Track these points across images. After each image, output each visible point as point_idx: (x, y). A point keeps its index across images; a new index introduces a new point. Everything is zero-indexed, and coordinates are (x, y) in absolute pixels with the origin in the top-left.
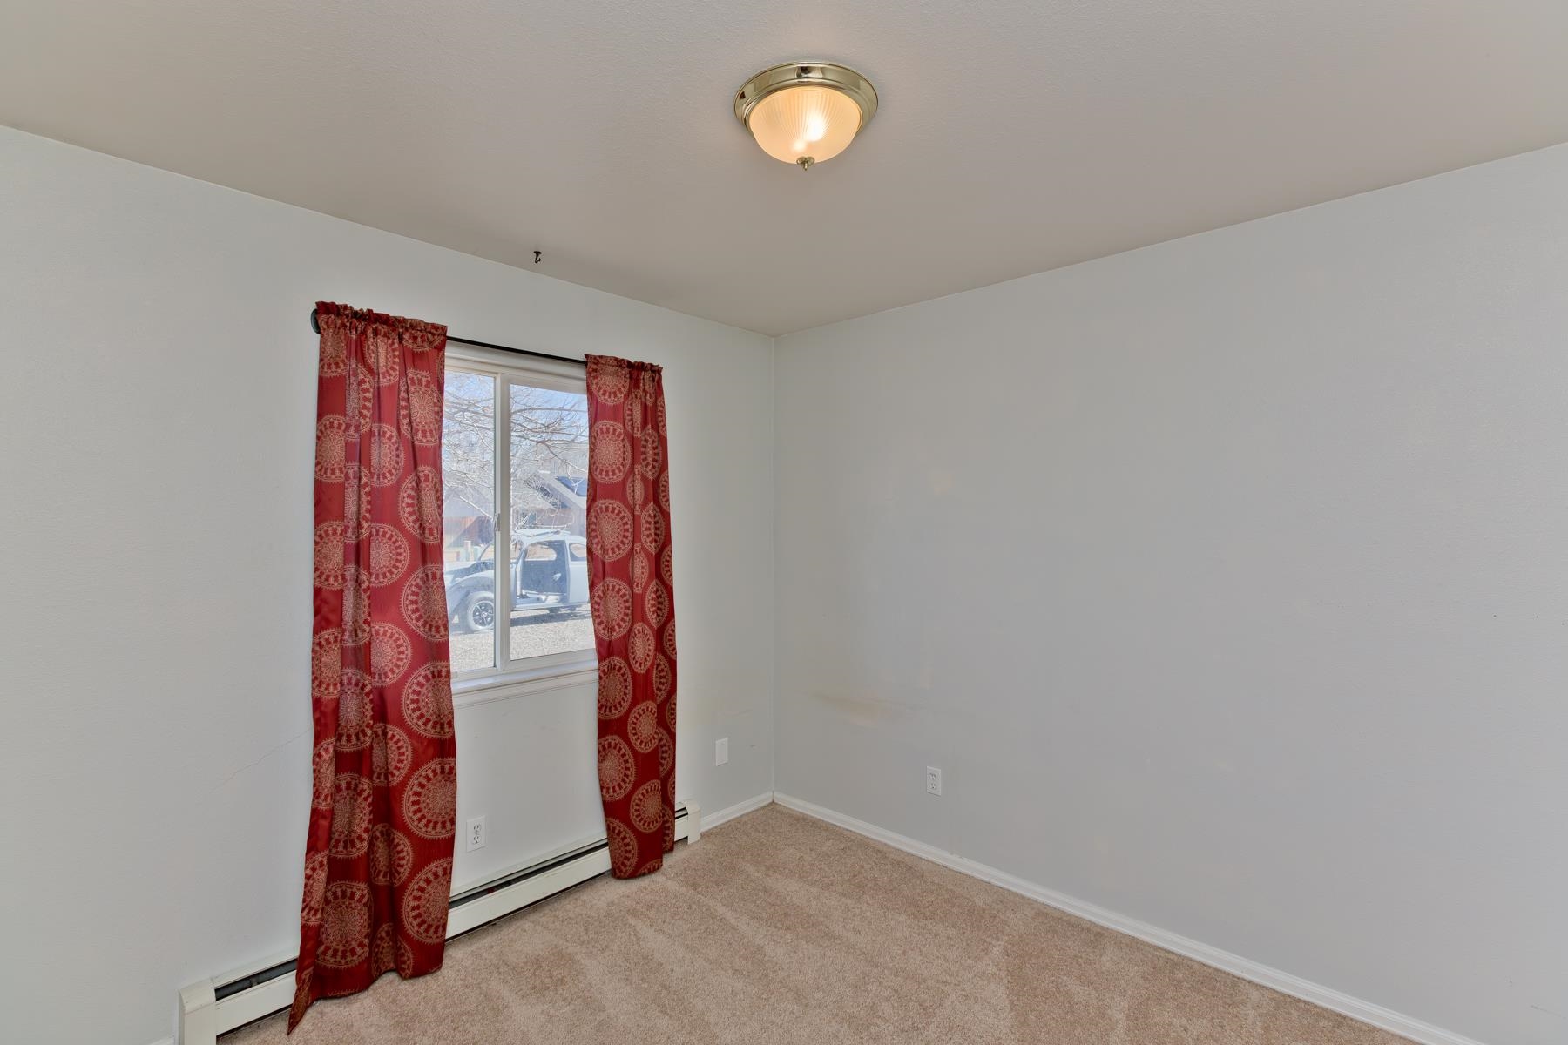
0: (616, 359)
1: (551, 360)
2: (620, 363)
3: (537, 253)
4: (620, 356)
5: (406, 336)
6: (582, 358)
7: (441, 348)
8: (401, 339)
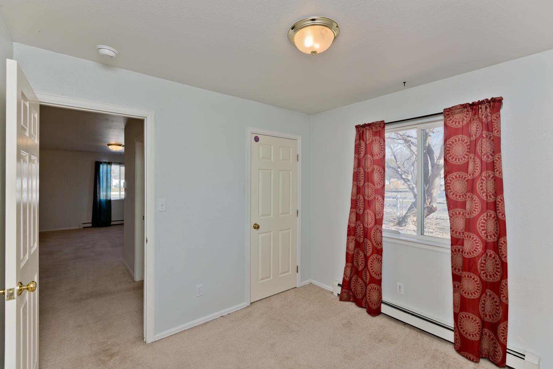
0: (461, 105)
1: (427, 117)
2: (464, 106)
3: (404, 83)
4: (462, 103)
5: (373, 128)
6: (442, 111)
7: (384, 127)
8: (372, 129)
